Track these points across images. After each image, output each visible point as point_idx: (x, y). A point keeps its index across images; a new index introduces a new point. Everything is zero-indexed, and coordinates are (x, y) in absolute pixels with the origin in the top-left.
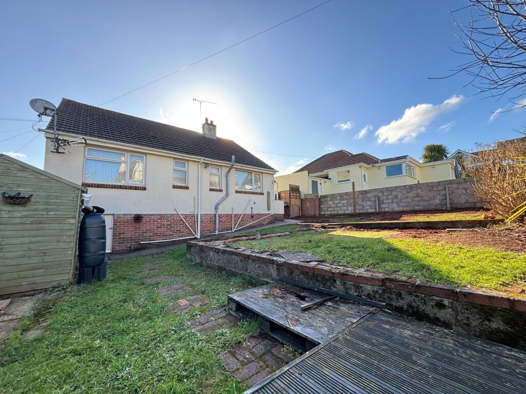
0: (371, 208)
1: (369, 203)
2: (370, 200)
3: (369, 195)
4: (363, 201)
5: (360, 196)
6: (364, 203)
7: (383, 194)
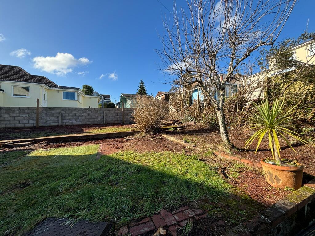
0: (55, 122)
1: (52, 118)
2: (54, 116)
3: (53, 112)
4: (46, 116)
5: (44, 112)
6: (48, 118)
7: (65, 112)
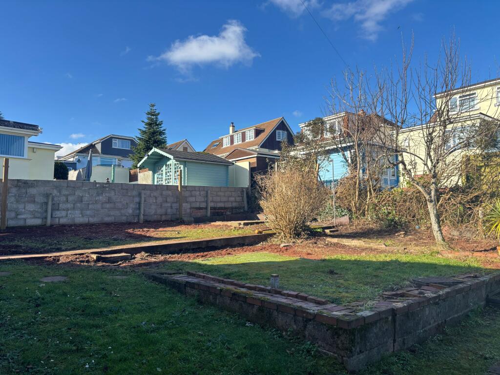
0: (35, 217)
1: (31, 207)
2: (34, 202)
3: (33, 191)
4: (17, 201)
5: (14, 190)
6: (21, 206)
7: (60, 192)
